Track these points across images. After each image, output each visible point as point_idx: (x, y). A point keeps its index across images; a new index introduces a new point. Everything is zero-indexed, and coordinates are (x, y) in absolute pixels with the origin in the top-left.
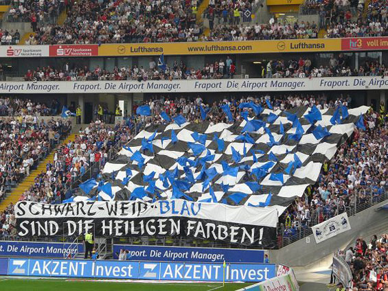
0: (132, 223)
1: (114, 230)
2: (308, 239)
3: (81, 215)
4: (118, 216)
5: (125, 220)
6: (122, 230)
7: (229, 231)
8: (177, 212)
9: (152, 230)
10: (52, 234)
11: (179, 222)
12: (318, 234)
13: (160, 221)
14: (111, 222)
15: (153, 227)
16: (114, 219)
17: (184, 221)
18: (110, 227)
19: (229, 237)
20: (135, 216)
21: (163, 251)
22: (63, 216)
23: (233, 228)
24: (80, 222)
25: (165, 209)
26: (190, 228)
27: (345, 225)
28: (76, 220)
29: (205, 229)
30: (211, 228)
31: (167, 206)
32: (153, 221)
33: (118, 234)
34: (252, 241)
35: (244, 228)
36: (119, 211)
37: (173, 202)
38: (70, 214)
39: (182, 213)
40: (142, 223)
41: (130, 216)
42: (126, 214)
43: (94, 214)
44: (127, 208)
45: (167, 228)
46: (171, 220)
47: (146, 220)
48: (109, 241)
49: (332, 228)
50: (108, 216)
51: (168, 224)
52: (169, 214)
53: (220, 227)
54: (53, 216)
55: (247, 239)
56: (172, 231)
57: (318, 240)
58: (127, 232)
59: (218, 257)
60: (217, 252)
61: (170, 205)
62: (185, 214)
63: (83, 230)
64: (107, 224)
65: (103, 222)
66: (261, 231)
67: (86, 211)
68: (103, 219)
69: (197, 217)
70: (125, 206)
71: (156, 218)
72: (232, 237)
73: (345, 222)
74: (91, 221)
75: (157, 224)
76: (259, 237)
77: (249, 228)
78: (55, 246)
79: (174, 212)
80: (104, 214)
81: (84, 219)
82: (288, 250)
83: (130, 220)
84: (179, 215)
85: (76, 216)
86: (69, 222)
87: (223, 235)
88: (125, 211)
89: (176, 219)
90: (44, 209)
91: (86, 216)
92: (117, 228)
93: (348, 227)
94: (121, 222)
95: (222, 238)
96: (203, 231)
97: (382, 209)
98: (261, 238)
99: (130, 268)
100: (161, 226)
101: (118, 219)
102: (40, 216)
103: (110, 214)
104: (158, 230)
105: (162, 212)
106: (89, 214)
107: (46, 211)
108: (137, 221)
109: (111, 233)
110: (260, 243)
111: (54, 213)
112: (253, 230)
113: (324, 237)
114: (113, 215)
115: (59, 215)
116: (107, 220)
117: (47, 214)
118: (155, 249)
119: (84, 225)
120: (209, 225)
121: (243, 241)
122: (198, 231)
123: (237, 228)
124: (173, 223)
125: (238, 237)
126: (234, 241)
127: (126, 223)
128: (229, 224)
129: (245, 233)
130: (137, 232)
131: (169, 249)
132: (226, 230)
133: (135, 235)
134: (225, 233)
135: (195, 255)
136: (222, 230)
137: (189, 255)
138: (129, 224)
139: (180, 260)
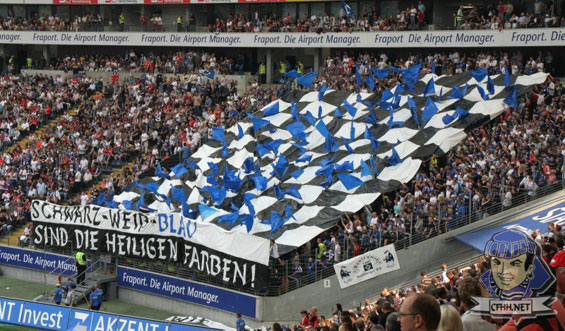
0: (134, 239)
1: (117, 247)
2: (327, 283)
3: (87, 224)
4: (120, 229)
5: (128, 235)
6: (124, 248)
7: (222, 265)
8: (175, 231)
9: (152, 253)
10: (63, 245)
11: (176, 244)
12: (344, 274)
13: (160, 241)
14: (114, 236)
15: (153, 248)
16: (117, 233)
17: (181, 243)
18: (113, 243)
19: (222, 273)
20: (136, 232)
22: (72, 223)
23: (227, 261)
24: (87, 232)
25: (164, 226)
26: (187, 255)
27: (391, 263)
28: (83, 228)
29: (200, 256)
30: (205, 257)
31: (166, 222)
32: (153, 240)
33: (121, 253)
34: (244, 283)
35: (235, 263)
36: (122, 223)
37: (172, 216)
38: (78, 223)
39: (179, 233)
40: (142, 241)
41: (132, 230)
42: (128, 228)
43: (98, 224)
44: (129, 220)
45: (167, 252)
46: (170, 241)
47: (147, 237)
48: (113, 261)
49: (368, 267)
50: (110, 228)
51: (167, 245)
52: (167, 233)
53: (213, 257)
54: (63, 222)
55: (239, 279)
56: (171, 256)
57: (343, 283)
58: (128, 252)
59: (212, 298)
60: (212, 291)
61: (169, 220)
62: (182, 235)
63: (90, 243)
64: (111, 239)
65: (107, 235)
66: (253, 268)
67: (92, 220)
68: (106, 231)
69: (191, 240)
70: (127, 217)
71: (157, 237)
72: (225, 274)
73: (390, 258)
74: (96, 233)
75: (156, 245)
76: (251, 277)
77: (241, 261)
78: (66, 260)
79: (172, 231)
80: (106, 225)
81: (90, 229)
82: (292, 298)
83: (132, 236)
84: (176, 235)
85: (83, 224)
86: (77, 231)
87: (215, 270)
88: (128, 224)
89: (174, 239)
90: (55, 211)
91: (92, 225)
92: (121, 244)
93: (396, 265)
94: (123, 237)
95: (214, 274)
96: (197, 261)
97: (453, 240)
98: (253, 279)
99: (60, 315)
100: (161, 248)
101: (120, 233)
102: (51, 220)
103: (113, 225)
104: (158, 254)
105: (162, 230)
106: (95, 223)
107: (58, 215)
108: (138, 237)
109: (114, 250)
110: (253, 286)
111: (64, 217)
112: (245, 266)
113: (354, 280)
114: (115, 228)
115: (68, 222)
116: (111, 232)
117: (58, 219)
118: (155, 277)
119: (90, 238)
120: (204, 253)
121: (234, 281)
122: (193, 260)
123: (229, 262)
124: (172, 245)
125: (230, 274)
126: (226, 279)
127: (129, 239)
128: (222, 255)
129: (237, 268)
130: (138, 253)
131: (167, 279)
132: (219, 262)
133: (136, 256)
134: (218, 266)
135: (191, 292)
136: (215, 262)
137: (186, 291)
138: (132, 242)
139: (176, 296)
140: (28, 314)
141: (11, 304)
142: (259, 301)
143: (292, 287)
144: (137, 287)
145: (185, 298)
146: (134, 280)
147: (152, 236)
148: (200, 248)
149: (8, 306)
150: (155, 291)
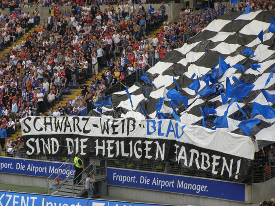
0: (122, 143)
1: (106, 151)
3: (77, 132)
4: (110, 135)
5: (116, 139)
6: (113, 152)
8: (163, 134)
9: (139, 153)
10: (54, 153)
11: (164, 145)
13: (147, 143)
14: (103, 141)
15: (140, 149)
16: (107, 139)
18: (103, 148)
19: (211, 168)
20: (125, 135)
21: (151, 177)
22: (62, 132)
23: (215, 157)
24: (77, 140)
25: (151, 130)
28: (73, 137)
29: (189, 154)
30: (195, 155)
31: (154, 127)
32: (140, 142)
33: (110, 156)
34: (230, 175)
35: (224, 159)
36: (111, 130)
37: (160, 122)
38: (68, 132)
39: (167, 136)
40: (131, 143)
41: (119, 135)
42: (117, 133)
43: (88, 132)
44: (117, 126)
45: (153, 152)
46: (157, 143)
47: (135, 140)
48: (102, 163)
50: (101, 135)
51: (153, 146)
52: (155, 136)
53: (203, 154)
54: (54, 132)
55: (226, 172)
56: (157, 156)
58: (118, 154)
59: (202, 188)
60: (202, 183)
61: (157, 125)
62: (171, 137)
63: (80, 149)
64: (100, 145)
65: (97, 141)
66: (239, 162)
67: (82, 129)
68: (96, 138)
69: (181, 140)
70: (115, 124)
71: (144, 139)
72: (214, 168)
74: (86, 140)
75: (143, 146)
78: (57, 166)
79: (159, 134)
80: (96, 133)
81: (80, 137)
83: (120, 139)
84: (164, 137)
85: (73, 133)
86: (68, 140)
87: (206, 165)
88: (117, 130)
89: (161, 142)
90: (46, 124)
91: (82, 134)
92: (110, 148)
94: (112, 142)
95: (204, 168)
96: (185, 158)
98: (237, 172)
100: (148, 149)
101: (110, 139)
102: (43, 132)
103: (103, 133)
104: (144, 154)
105: (149, 133)
106: (85, 132)
107: (49, 126)
108: (127, 140)
109: (104, 154)
110: (236, 177)
111: (54, 128)
112: (232, 161)
114: (105, 135)
115: (59, 132)
116: (100, 139)
117: (49, 131)
118: (144, 174)
119: (80, 144)
120: (193, 151)
121: (222, 173)
122: (180, 158)
123: (219, 158)
124: (158, 146)
125: (218, 168)
126: (215, 173)
127: (117, 143)
128: (211, 152)
129: (225, 163)
130: (127, 155)
131: (156, 176)
132: (208, 158)
133: (125, 157)
134: (208, 162)
135: (181, 184)
136: (206, 158)
137: (175, 184)
138: (120, 145)
139: (166, 190)
140: (49, 205)
141: (34, 198)
144: (128, 185)
145: (175, 190)
146: (123, 179)
147: (138, 139)
148: (189, 147)
149: (31, 201)
150: (145, 187)
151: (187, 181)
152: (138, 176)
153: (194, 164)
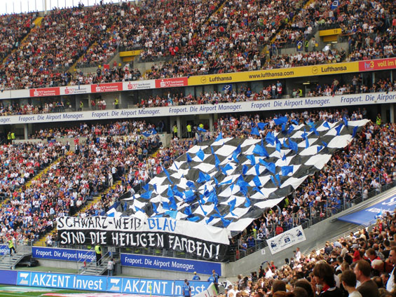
0: (132, 235)
1: (119, 241)
2: (263, 251)
3: (98, 228)
4: (122, 229)
5: (127, 233)
6: (125, 241)
7: (196, 246)
8: (161, 228)
9: (145, 243)
10: (82, 242)
11: (162, 236)
12: (273, 246)
13: (150, 235)
14: (117, 234)
15: (145, 240)
16: (119, 232)
17: (166, 235)
18: (117, 239)
19: (196, 251)
20: (133, 230)
21: (152, 259)
22: (87, 228)
23: (199, 243)
24: (98, 233)
25: (152, 226)
26: (171, 242)
27: (300, 237)
28: (95, 231)
29: (181, 241)
30: (184, 242)
31: (154, 223)
32: (144, 235)
33: (122, 244)
34: (211, 256)
35: (204, 244)
36: (123, 225)
37: (157, 220)
38: (91, 228)
39: (164, 229)
40: (137, 236)
41: (129, 230)
42: (127, 228)
43: (106, 227)
44: (127, 223)
45: (155, 241)
46: (157, 234)
47: (140, 233)
48: (117, 250)
49: (287, 240)
50: (115, 229)
51: (155, 237)
52: (155, 230)
53: (190, 241)
54: (81, 228)
55: (207, 255)
56: (159, 244)
57: (273, 251)
58: (128, 244)
59: (190, 267)
60: (189, 263)
61: (156, 222)
62: (167, 230)
63: (100, 240)
64: (115, 237)
65: (113, 234)
66: (218, 247)
67: (101, 225)
68: (112, 231)
69: (175, 232)
70: (126, 221)
71: (147, 233)
72: (198, 251)
73: (300, 234)
74: (105, 233)
75: (147, 237)
76: (216, 253)
77: (208, 243)
78: (84, 253)
79: (158, 228)
80: (111, 228)
81: (100, 231)
82: (243, 262)
83: (130, 233)
84: (162, 231)
85: (95, 228)
86: (91, 233)
87: (192, 249)
88: (127, 226)
89: (160, 234)
90: (75, 222)
91: (102, 229)
92: (122, 239)
93: (303, 238)
94: (124, 234)
95: (191, 252)
96: (179, 244)
97: (337, 220)
98: (217, 254)
99: (101, 282)
100: (151, 239)
101: (122, 232)
102: (72, 228)
103: (116, 227)
104: (149, 242)
105: (150, 228)
106: (104, 227)
107: (77, 224)
108: (135, 234)
109: (117, 243)
110: (217, 258)
111: (81, 225)
112: (211, 246)
113: (279, 248)
114: (118, 229)
115: (85, 228)
116: (115, 232)
117: (77, 227)
118: (147, 258)
119: (100, 236)
120: (183, 239)
121: (204, 255)
122: (176, 244)
123: (201, 243)
124: (159, 237)
125: (201, 251)
126: (199, 254)
127: (128, 235)
128: (196, 240)
129: (206, 248)
130: (135, 244)
131: (156, 258)
132: (194, 244)
133: (133, 246)
134: (193, 247)
135: (174, 264)
136: (192, 244)
137: (171, 264)
138: (130, 237)
139: (164, 268)
140: (79, 282)
141: (68, 277)
142: (223, 265)
143: (242, 256)
144: (136, 265)
145: (171, 269)
146: (132, 261)
147: (143, 232)
148: (180, 236)
149: (65, 279)
150: (148, 267)
151: (178, 262)
152: (143, 258)
153: (185, 248)
